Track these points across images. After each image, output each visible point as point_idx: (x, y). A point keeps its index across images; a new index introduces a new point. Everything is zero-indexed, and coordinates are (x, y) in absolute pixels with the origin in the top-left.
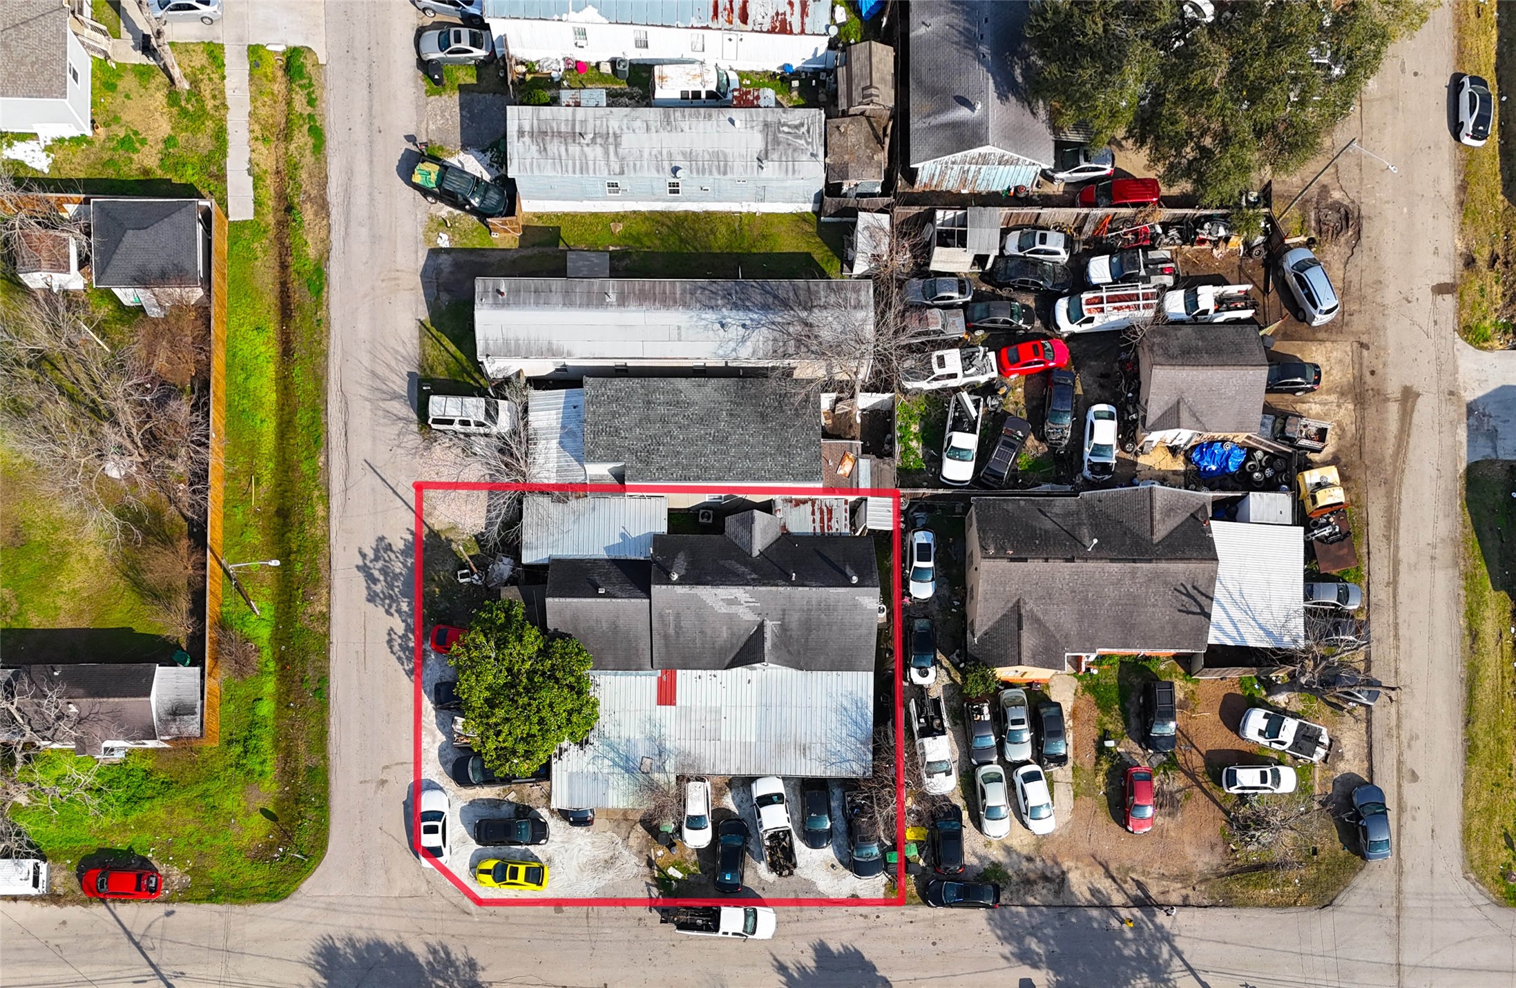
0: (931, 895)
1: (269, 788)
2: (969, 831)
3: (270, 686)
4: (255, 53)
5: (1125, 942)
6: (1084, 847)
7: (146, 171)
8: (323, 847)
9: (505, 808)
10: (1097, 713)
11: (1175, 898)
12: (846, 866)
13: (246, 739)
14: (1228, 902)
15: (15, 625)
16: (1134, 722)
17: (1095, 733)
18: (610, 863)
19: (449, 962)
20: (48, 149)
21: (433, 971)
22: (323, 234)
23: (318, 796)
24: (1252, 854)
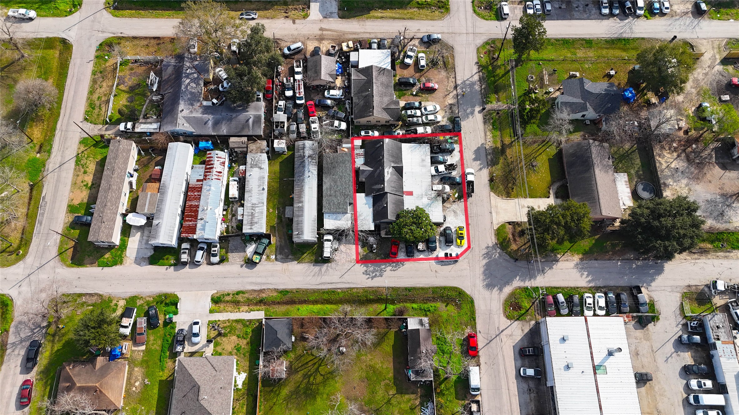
0: (458, 133)
1: (439, 305)
2: (440, 124)
3: (408, 305)
4: (211, 312)
5: (466, 91)
6: (442, 100)
7: (248, 343)
8: (456, 288)
9: (441, 239)
10: (406, 96)
11: (454, 80)
12: (451, 153)
13: (425, 311)
14: (454, 68)
15: (392, 381)
16: (408, 88)
17: (411, 96)
18: (455, 212)
19: (487, 254)
20: (239, 373)
22: (270, 291)
23: (441, 290)
24: (441, 63)
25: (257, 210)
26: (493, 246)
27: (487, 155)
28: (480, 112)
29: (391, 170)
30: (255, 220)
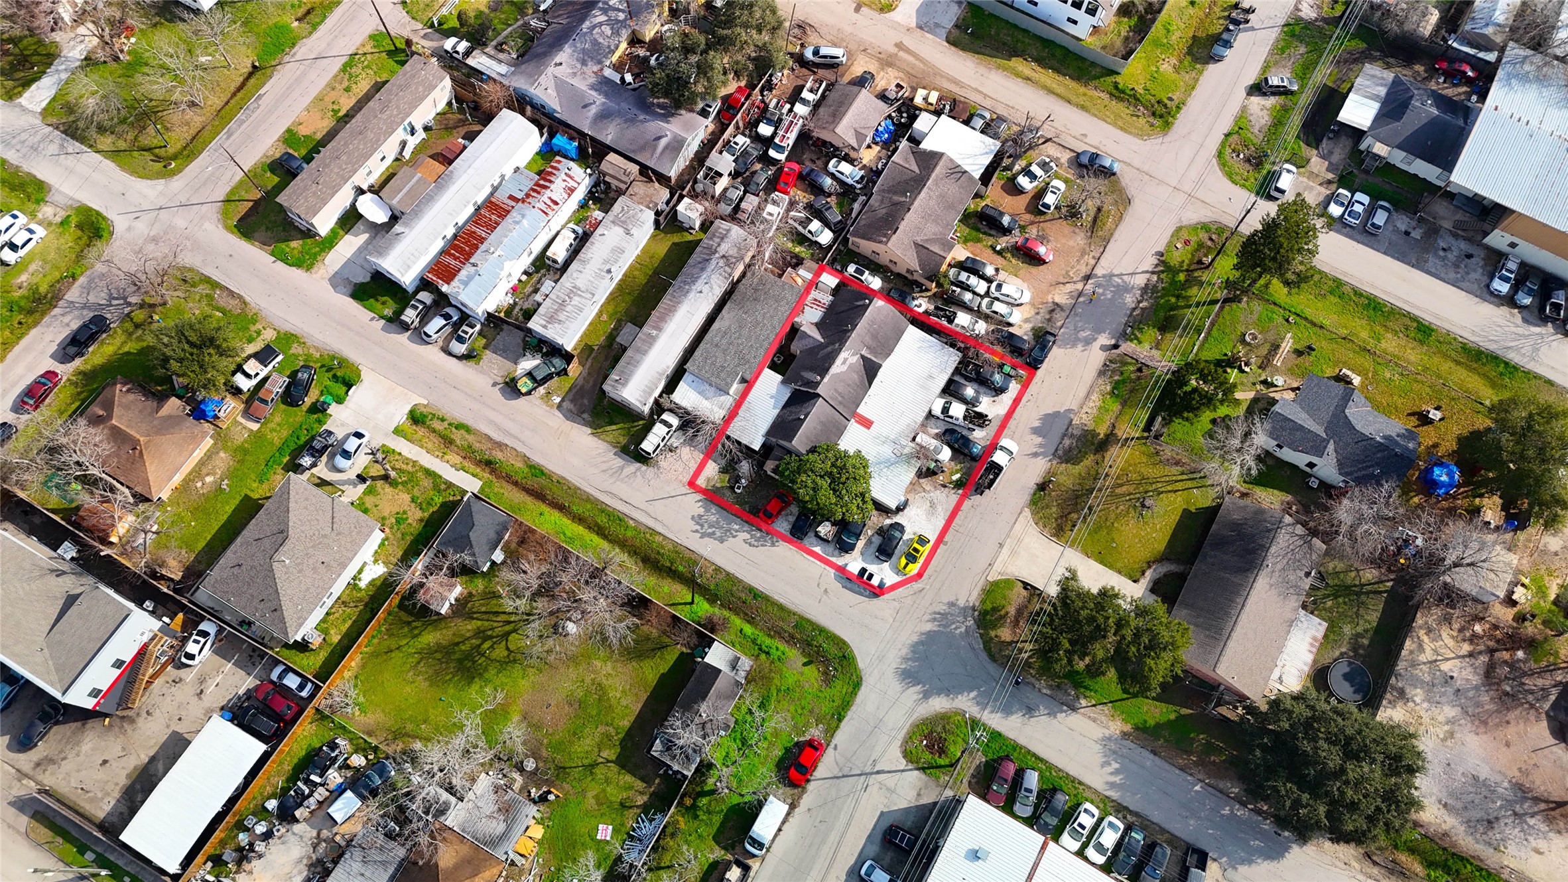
0: (1034, 365)
1: (794, 655)
2: (1011, 330)
3: (737, 621)
4: (397, 431)
5: (1103, 294)
6: (1044, 286)
7: (421, 520)
8: (844, 643)
9: (874, 539)
10: (979, 244)
11: (1093, 262)
12: (997, 395)
13: (760, 649)
14: (1107, 241)
15: (621, 736)
16: (993, 232)
17: (990, 251)
18: (932, 505)
19: (944, 615)
20: (375, 561)
21: (945, 626)
22: (514, 453)
23: (814, 630)
24: (1087, 218)
25: (576, 300)
26: (965, 609)
27: (1065, 435)
28: (1104, 348)
29: (855, 359)
30: (562, 316)
